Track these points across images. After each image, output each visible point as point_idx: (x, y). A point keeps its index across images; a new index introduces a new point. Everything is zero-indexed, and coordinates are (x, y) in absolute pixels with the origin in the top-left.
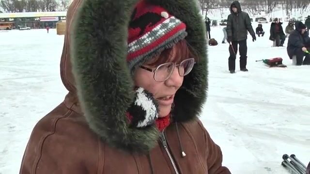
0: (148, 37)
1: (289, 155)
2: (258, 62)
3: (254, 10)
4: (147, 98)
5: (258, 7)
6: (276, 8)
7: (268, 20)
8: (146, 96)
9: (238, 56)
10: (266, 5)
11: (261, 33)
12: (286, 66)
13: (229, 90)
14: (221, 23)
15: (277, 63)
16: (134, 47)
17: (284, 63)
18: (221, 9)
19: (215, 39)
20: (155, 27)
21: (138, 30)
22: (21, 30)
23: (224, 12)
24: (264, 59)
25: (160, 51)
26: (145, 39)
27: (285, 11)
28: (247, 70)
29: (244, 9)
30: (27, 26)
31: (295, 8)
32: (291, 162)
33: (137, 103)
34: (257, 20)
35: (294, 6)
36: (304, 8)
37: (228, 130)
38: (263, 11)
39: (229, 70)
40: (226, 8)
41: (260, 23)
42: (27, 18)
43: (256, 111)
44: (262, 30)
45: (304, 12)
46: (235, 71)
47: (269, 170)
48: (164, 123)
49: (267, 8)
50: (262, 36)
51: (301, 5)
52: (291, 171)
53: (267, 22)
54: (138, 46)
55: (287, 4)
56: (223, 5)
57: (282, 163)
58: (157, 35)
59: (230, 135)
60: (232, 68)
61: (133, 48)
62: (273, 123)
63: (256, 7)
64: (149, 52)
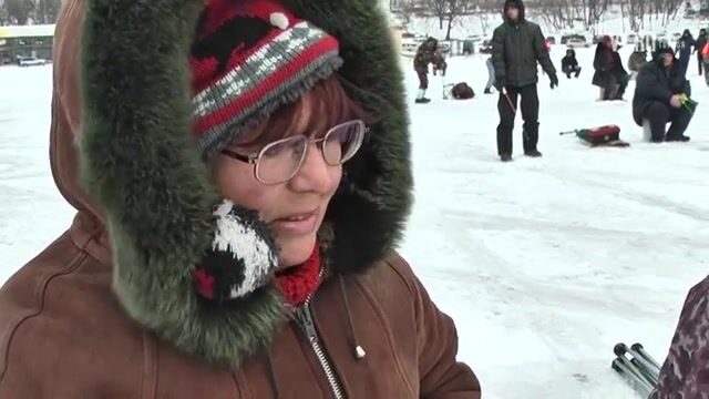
0: (236, 80)
1: (629, 346)
2: (564, 136)
3: (558, 18)
4: (241, 227)
5: (568, 12)
6: (608, 14)
7: (589, 40)
8: (239, 222)
9: (519, 122)
10: (584, 6)
11: (573, 70)
12: (627, 145)
13: (495, 200)
14: (484, 48)
15: (607, 138)
16: (203, 105)
17: (623, 137)
18: (484, 16)
19: (469, 85)
20: (253, 52)
21: (211, 63)
22: (24, 65)
23: (489, 22)
24: (579, 130)
25: (266, 112)
26: (228, 85)
27: (627, 20)
28: (538, 154)
29: (535, 15)
30: (39, 57)
31: (651, 12)
32: (632, 361)
33: (217, 245)
34: (564, 40)
35: (647, 9)
36: (669, 13)
37: (494, 290)
38: (579, 19)
39: (500, 153)
40: (493, 12)
41: (571, 46)
42: (39, 38)
43: (557, 246)
44: (576, 64)
45: (671, 22)
46: (513, 156)
47: (582, 378)
48: (306, 282)
49: (586, 13)
50: (577, 76)
51: (663, 6)
52: (632, 381)
53: (587, 46)
54: (214, 102)
55: (633, 4)
56: (487, 8)
57: (614, 362)
58: (258, 73)
59: (496, 301)
60: (505, 150)
61: (202, 107)
62: (596, 274)
63: (563, 11)
64: (241, 116)
